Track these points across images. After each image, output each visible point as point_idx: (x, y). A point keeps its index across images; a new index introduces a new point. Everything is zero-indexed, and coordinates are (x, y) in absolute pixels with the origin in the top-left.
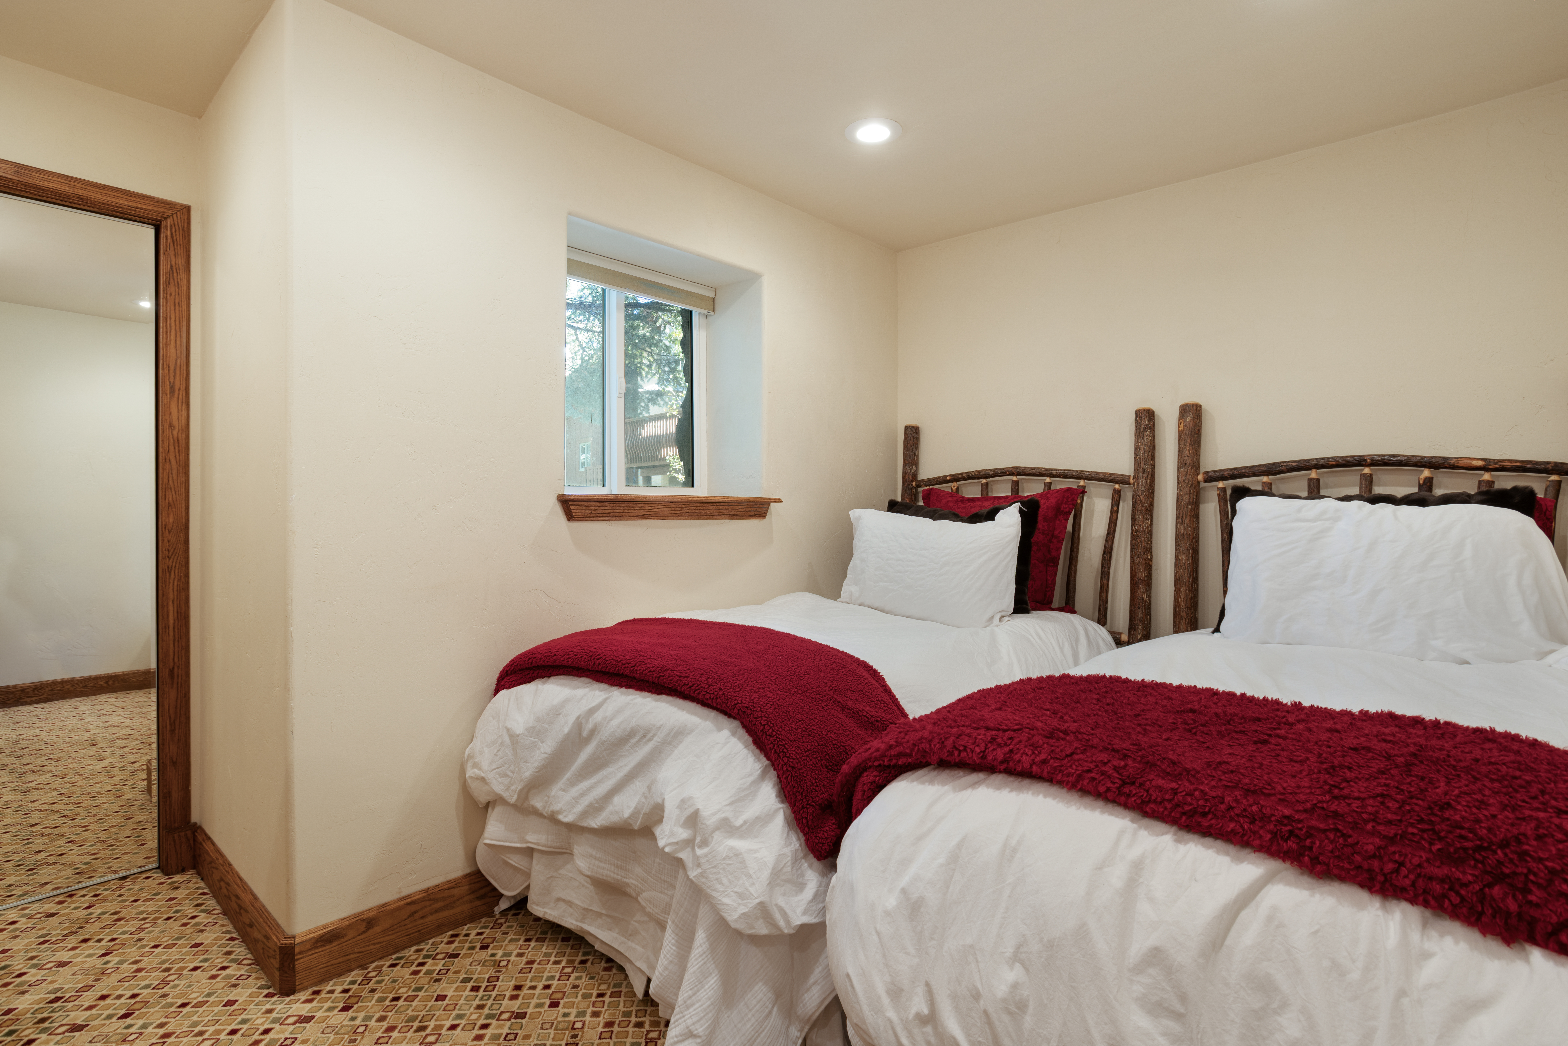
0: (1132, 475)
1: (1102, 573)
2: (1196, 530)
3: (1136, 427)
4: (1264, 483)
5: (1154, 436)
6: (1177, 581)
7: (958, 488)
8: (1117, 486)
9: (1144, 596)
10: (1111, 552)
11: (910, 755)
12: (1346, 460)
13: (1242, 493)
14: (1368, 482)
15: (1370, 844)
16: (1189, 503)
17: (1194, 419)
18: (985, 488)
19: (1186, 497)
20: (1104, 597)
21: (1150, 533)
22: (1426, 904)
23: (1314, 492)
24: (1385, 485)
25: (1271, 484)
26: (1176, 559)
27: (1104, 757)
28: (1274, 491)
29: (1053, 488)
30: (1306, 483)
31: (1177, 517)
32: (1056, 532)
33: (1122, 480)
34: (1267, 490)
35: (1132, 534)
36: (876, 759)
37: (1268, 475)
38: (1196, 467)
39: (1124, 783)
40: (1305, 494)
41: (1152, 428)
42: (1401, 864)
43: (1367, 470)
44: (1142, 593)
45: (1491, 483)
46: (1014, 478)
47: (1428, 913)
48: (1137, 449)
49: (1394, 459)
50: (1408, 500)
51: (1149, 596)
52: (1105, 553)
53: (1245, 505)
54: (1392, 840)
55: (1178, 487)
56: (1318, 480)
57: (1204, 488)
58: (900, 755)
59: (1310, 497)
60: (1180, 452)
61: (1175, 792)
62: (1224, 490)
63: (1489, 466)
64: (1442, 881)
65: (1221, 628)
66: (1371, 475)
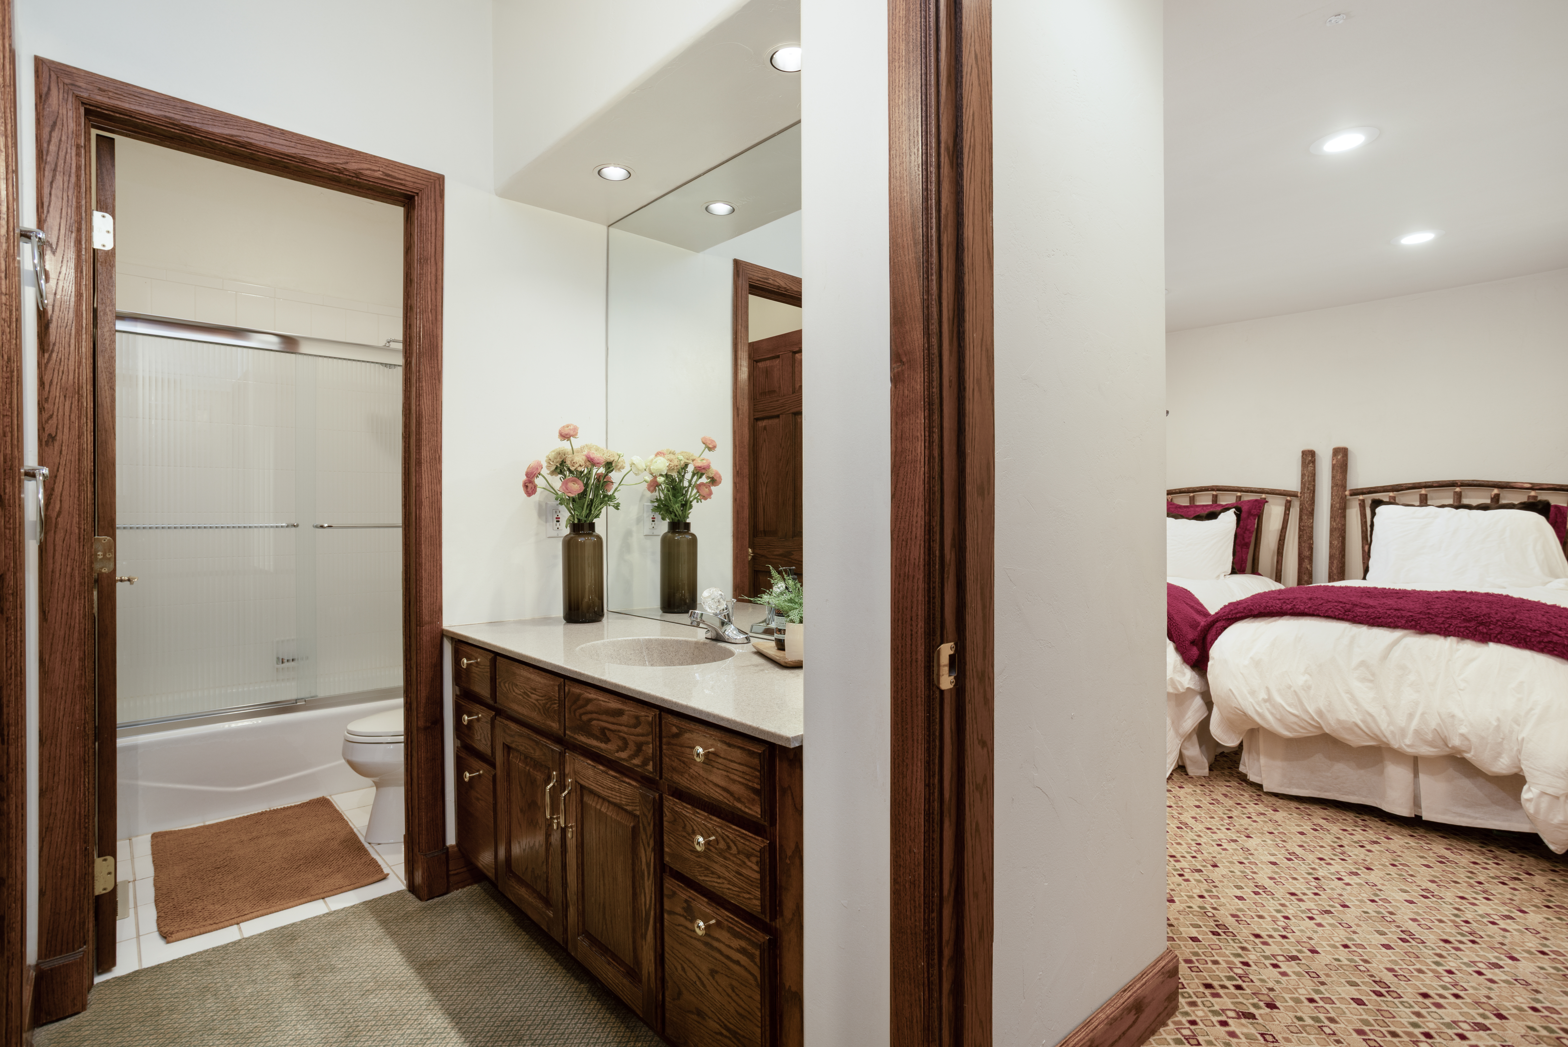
0: (1299, 491)
1: (1278, 552)
2: (1344, 525)
3: (1302, 461)
4: (1390, 497)
5: (1314, 467)
6: (1331, 557)
7: (1172, 499)
8: (1289, 498)
9: (1308, 566)
10: (1284, 540)
11: (1243, 612)
12: (1444, 483)
13: (1377, 503)
14: (1459, 496)
15: (1440, 620)
16: (1340, 509)
17: (1343, 457)
18: (1192, 499)
19: (1338, 505)
20: (1279, 568)
21: (1312, 527)
22: (1458, 636)
23: (1424, 502)
24: (1470, 498)
25: (1395, 497)
26: (1331, 543)
27: (1336, 604)
28: (1397, 501)
29: (1242, 500)
30: (1418, 497)
31: (1331, 518)
32: (1248, 527)
33: (1294, 495)
34: (1392, 501)
35: (1300, 528)
36: (1224, 616)
37: (1393, 492)
38: (1344, 487)
39: (1346, 611)
40: (1418, 503)
41: (1313, 462)
42: (1451, 625)
43: (1458, 489)
44: (1306, 564)
45: (1535, 497)
46: (1214, 493)
47: (1459, 639)
48: (1303, 475)
49: (1475, 483)
50: (1484, 507)
51: (1311, 567)
52: (1280, 540)
53: (1380, 510)
54: (1448, 618)
55: (1332, 499)
56: (1426, 495)
57: (1349, 499)
58: (1237, 613)
59: (1420, 506)
60: (1333, 477)
61: (1367, 612)
62: (1363, 501)
63: (1534, 487)
64: (1464, 627)
65: (1367, 578)
66: (1461, 492)
